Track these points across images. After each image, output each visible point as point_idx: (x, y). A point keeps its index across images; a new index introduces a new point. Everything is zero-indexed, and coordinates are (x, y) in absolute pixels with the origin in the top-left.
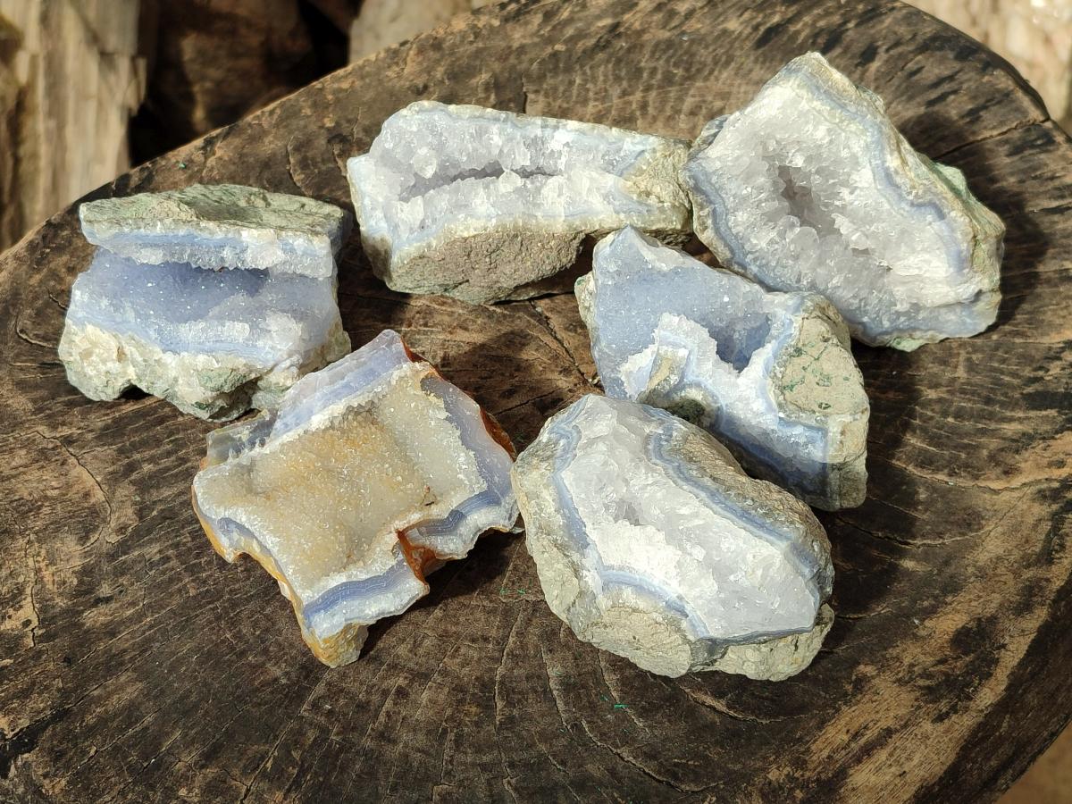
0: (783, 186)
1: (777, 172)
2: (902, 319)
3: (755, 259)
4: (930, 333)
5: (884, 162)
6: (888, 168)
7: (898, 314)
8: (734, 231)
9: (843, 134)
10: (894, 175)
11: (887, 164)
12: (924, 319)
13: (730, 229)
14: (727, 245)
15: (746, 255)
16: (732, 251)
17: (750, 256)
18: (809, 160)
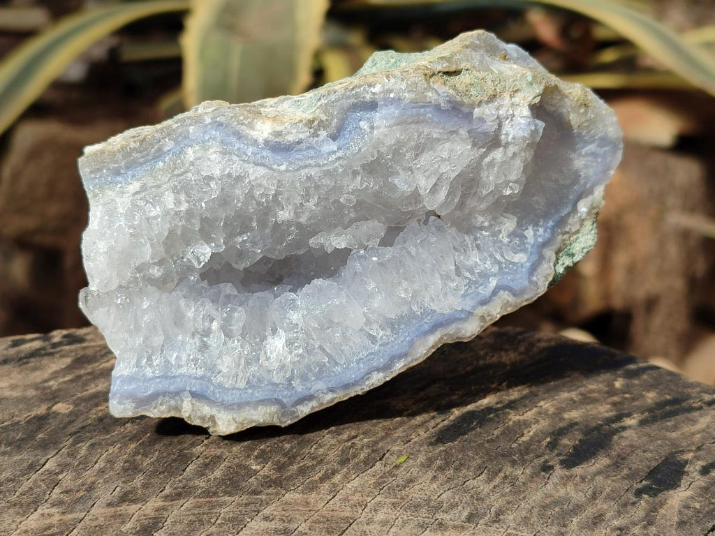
3: (304, 377)
5: (255, 142)
8: (241, 384)
10: (280, 140)
13: (235, 388)
15: (290, 387)
16: (270, 402)
17: (296, 383)
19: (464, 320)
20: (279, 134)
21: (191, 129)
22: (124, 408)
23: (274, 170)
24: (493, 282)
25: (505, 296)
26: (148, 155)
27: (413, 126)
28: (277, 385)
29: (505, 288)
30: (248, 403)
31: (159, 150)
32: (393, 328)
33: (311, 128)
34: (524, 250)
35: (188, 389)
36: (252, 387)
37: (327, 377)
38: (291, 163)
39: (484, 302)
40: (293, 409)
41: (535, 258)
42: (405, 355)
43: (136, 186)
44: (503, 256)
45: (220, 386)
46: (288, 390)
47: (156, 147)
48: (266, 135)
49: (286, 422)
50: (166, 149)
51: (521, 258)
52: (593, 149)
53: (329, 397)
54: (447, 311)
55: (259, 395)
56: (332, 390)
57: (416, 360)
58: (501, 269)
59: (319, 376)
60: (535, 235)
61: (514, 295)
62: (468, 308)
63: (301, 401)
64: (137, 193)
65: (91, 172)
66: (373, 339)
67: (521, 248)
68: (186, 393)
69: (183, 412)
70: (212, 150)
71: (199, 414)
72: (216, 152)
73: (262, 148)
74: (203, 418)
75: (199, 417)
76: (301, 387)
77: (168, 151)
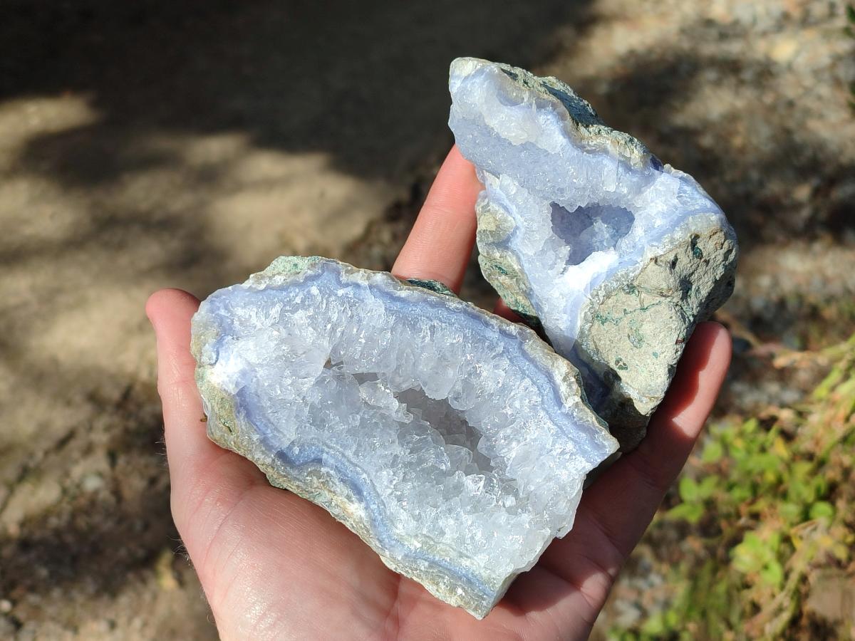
0: (482, 445)
1: (492, 464)
2: (298, 300)
3: (492, 348)
4: (262, 287)
5: (366, 508)
6: (360, 500)
7: (303, 305)
8: (527, 381)
9: (424, 532)
10: (351, 493)
11: (363, 505)
12: (273, 304)
13: (534, 383)
14: (532, 361)
15: (506, 351)
16: (524, 354)
17: (500, 349)
18: (458, 488)
19: (377, 287)
20: (348, 498)
21: (400, 558)
22: (604, 440)
23: (371, 481)
24: (341, 292)
25: (344, 278)
26: (440, 572)
27: (272, 420)
28: (510, 360)
29: (339, 282)
30: (536, 366)
31: (430, 567)
32: (416, 323)
33: (327, 480)
34: (309, 292)
35: (559, 412)
36: (523, 372)
37: (479, 335)
38: (357, 473)
39: (357, 286)
40: (518, 336)
41: (309, 283)
42: (425, 301)
43: (465, 562)
44: (322, 302)
45: (541, 394)
46: (508, 349)
47: (431, 571)
48: (356, 505)
49: (530, 333)
50: (427, 564)
51: (314, 290)
52: (223, 311)
53: (494, 322)
54: (380, 301)
55: (526, 365)
56: (487, 324)
57: (423, 291)
58: (330, 296)
59: (484, 339)
60: (297, 296)
61: (339, 273)
62: (368, 291)
63: (510, 336)
64: (468, 557)
65: (484, 599)
66: (433, 328)
67: (309, 296)
68: (563, 410)
69: (577, 400)
70: (398, 531)
71: (568, 390)
72: (396, 528)
73: (366, 500)
74: (570, 385)
75: (571, 388)
76: (500, 344)
77: (426, 560)
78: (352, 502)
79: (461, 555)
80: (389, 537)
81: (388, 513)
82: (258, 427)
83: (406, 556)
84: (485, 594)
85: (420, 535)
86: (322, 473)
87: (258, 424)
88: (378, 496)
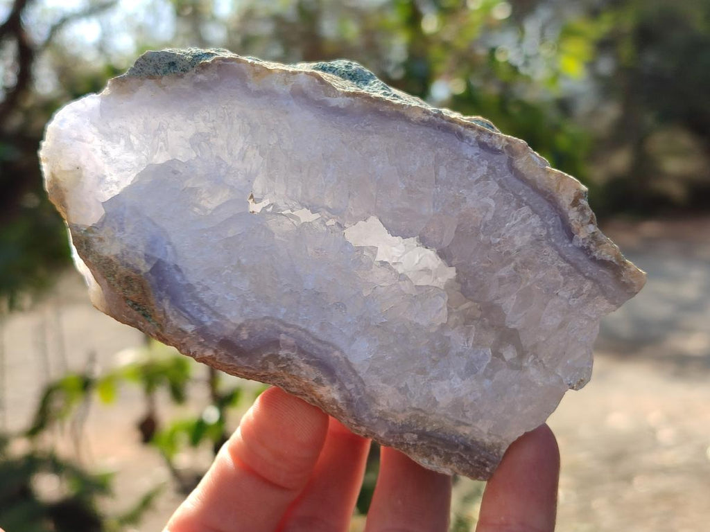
20: (318, 380)
23: (345, 358)
28: (499, 183)
30: (536, 190)
31: (420, 438)
33: (288, 365)
35: (570, 245)
36: (519, 199)
37: (455, 153)
38: (327, 352)
40: (505, 150)
45: (545, 225)
46: (495, 169)
47: (421, 443)
48: (328, 387)
49: (521, 145)
53: (469, 133)
56: (462, 137)
59: (462, 158)
63: (494, 151)
64: (467, 425)
65: (486, 465)
68: (576, 243)
69: (593, 230)
70: (380, 408)
71: (581, 218)
72: (379, 405)
73: (339, 380)
74: (582, 211)
75: (584, 215)
76: (482, 163)
77: (414, 433)
78: (323, 385)
79: (459, 423)
80: (371, 416)
81: (368, 390)
82: (189, 315)
83: (391, 432)
84: (488, 460)
85: (408, 409)
86: (280, 358)
87: (188, 310)
88: (355, 373)
